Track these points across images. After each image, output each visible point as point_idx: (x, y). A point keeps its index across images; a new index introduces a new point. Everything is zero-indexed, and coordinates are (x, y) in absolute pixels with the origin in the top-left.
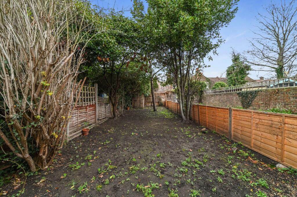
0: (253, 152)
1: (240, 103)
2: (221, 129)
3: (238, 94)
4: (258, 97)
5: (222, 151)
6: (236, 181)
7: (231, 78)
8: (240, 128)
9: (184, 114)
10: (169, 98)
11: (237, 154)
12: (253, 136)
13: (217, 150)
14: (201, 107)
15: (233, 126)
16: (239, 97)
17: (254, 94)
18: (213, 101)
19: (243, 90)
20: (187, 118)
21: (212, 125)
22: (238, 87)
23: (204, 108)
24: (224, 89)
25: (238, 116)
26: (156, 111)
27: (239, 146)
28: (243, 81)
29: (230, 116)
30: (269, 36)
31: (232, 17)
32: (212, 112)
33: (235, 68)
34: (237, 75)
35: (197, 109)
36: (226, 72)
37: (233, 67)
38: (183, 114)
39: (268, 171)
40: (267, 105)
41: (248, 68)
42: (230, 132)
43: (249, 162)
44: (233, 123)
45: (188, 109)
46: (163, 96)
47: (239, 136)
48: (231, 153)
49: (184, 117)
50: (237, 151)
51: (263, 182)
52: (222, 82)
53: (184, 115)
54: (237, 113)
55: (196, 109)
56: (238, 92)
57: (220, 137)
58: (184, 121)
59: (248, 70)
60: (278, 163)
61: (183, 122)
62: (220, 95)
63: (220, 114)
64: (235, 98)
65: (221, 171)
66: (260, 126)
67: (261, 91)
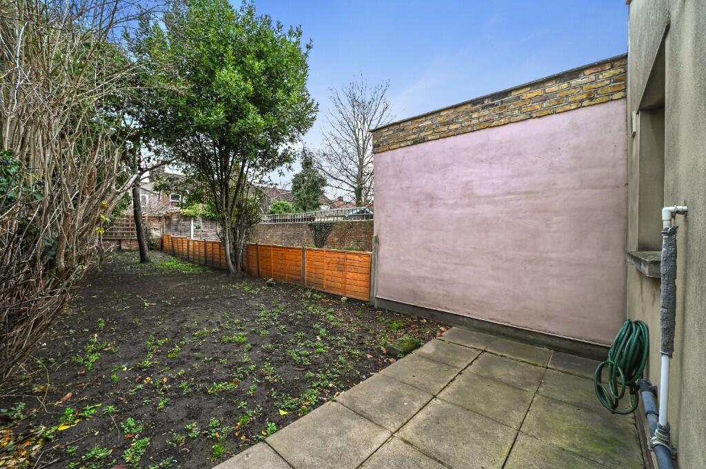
0: (325, 293)
1: (312, 240)
2: (293, 276)
3: (310, 225)
4: (333, 232)
5: (297, 300)
6: (312, 315)
7: (299, 195)
8: (313, 270)
9: (232, 260)
10: (173, 228)
11: (312, 298)
12: (326, 277)
13: (291, 299)
14: (262, 248)
15: (306, 269)
16: (311, 230)
17: (328, 227)
18: (272, 237)
19: (316, 220)
20: (237, 268)
21: (280, 273)
22: (310, 213)
23: (268, 248)
24: (289, 216)
25: (312, 257)
26: (149, 261)
27: (313, 291)
28: (316, 202)
29: (303, 257)
30: (349, 139)
31: (311, 125)
32: (280, 255)
33: (306, 178)
34: (308, 193)
35: (255, 252)
36: (292, 184)
37: (303, 176)
38: (230, 262)
39: (336, 304)
40: (342, 242)
41: (323, 182)
42: (303, 278)
43: (322, 303)
44: (306, 265)
45: (239, 252)
46: (156, 224)
47: (313, 280)
48: (306, 298)
49: (232, 267)
50: (312, 295)
51: (332, 310)
52: (286, 202)
53: (233, 263)
54: (311, 253)
55: (253, 252)
56: (309, 222)
57: (291, 287)
58: (231, 273)
59: (323, 185)
60: (342, 296)
61: (231, 276)
62: (283, 226)
63: (291, 256)
64: (305, 232)
65: (299, 312)
66: (330, 265)
67: (336, 223)
